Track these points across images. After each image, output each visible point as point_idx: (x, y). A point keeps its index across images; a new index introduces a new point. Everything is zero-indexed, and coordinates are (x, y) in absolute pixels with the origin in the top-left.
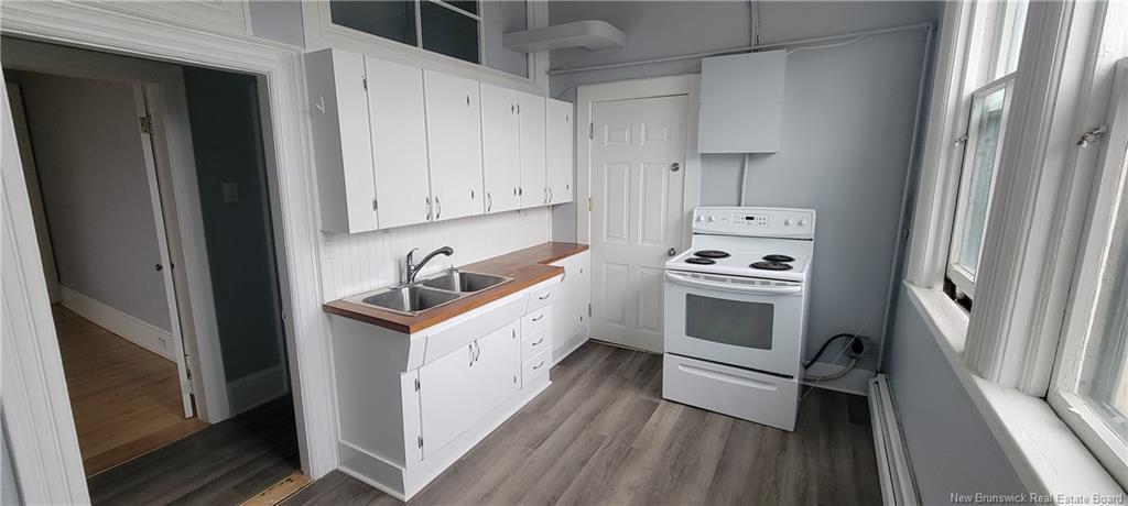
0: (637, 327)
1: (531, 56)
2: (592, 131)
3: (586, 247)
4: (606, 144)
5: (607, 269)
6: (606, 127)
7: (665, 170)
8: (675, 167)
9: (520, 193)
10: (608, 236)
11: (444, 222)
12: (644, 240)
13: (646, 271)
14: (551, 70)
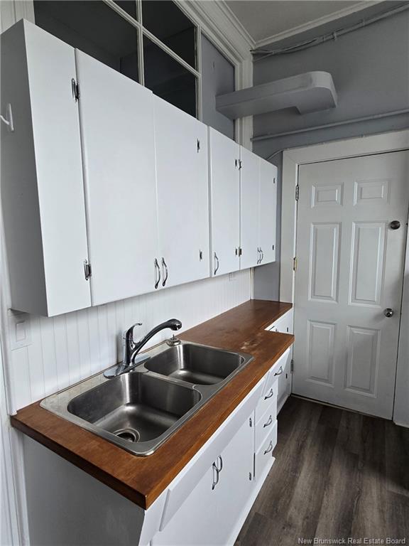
0: (345, 386)
1: (238, 121)
2: (297, 193)
3: (289, 306)
4: (313, 205)
5: (312, 327)
6: (314, 188)
7: (381, 228)
8: (395, 225)
9: (240, 253)
10: (314, 294)
11: (170, 288)
12: (355, 299)
13: (356, 331)
14: (254, 137)
